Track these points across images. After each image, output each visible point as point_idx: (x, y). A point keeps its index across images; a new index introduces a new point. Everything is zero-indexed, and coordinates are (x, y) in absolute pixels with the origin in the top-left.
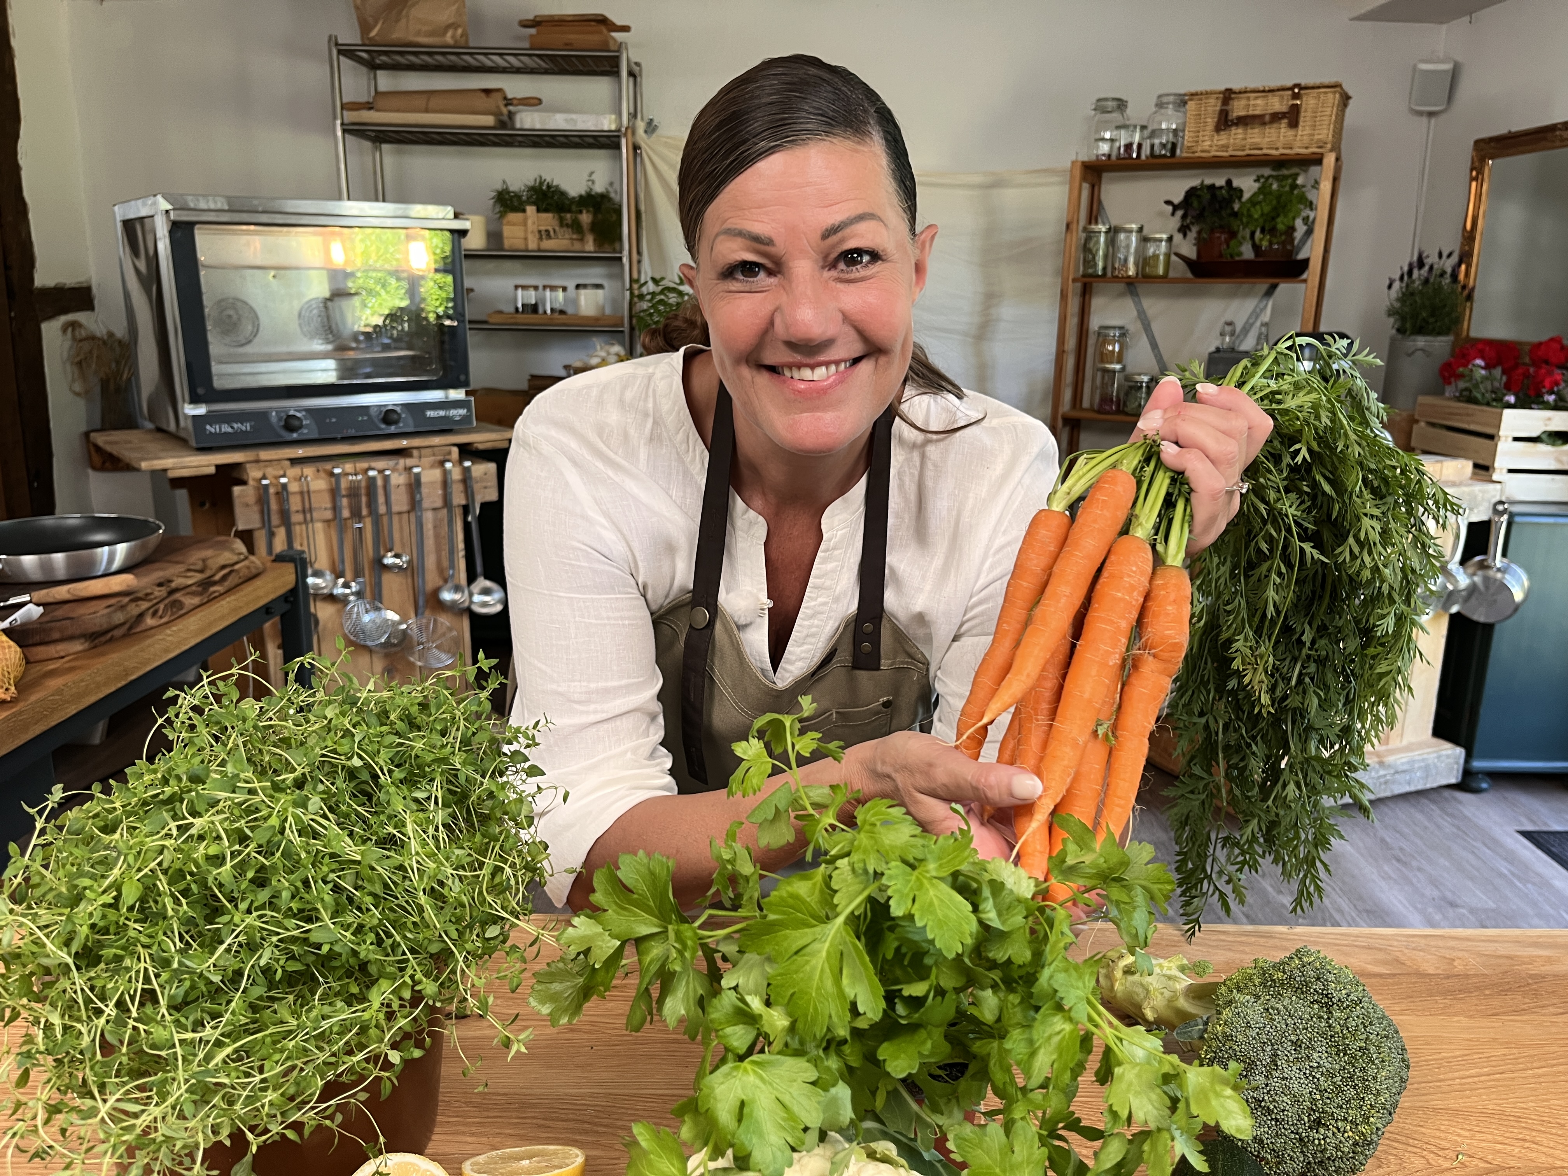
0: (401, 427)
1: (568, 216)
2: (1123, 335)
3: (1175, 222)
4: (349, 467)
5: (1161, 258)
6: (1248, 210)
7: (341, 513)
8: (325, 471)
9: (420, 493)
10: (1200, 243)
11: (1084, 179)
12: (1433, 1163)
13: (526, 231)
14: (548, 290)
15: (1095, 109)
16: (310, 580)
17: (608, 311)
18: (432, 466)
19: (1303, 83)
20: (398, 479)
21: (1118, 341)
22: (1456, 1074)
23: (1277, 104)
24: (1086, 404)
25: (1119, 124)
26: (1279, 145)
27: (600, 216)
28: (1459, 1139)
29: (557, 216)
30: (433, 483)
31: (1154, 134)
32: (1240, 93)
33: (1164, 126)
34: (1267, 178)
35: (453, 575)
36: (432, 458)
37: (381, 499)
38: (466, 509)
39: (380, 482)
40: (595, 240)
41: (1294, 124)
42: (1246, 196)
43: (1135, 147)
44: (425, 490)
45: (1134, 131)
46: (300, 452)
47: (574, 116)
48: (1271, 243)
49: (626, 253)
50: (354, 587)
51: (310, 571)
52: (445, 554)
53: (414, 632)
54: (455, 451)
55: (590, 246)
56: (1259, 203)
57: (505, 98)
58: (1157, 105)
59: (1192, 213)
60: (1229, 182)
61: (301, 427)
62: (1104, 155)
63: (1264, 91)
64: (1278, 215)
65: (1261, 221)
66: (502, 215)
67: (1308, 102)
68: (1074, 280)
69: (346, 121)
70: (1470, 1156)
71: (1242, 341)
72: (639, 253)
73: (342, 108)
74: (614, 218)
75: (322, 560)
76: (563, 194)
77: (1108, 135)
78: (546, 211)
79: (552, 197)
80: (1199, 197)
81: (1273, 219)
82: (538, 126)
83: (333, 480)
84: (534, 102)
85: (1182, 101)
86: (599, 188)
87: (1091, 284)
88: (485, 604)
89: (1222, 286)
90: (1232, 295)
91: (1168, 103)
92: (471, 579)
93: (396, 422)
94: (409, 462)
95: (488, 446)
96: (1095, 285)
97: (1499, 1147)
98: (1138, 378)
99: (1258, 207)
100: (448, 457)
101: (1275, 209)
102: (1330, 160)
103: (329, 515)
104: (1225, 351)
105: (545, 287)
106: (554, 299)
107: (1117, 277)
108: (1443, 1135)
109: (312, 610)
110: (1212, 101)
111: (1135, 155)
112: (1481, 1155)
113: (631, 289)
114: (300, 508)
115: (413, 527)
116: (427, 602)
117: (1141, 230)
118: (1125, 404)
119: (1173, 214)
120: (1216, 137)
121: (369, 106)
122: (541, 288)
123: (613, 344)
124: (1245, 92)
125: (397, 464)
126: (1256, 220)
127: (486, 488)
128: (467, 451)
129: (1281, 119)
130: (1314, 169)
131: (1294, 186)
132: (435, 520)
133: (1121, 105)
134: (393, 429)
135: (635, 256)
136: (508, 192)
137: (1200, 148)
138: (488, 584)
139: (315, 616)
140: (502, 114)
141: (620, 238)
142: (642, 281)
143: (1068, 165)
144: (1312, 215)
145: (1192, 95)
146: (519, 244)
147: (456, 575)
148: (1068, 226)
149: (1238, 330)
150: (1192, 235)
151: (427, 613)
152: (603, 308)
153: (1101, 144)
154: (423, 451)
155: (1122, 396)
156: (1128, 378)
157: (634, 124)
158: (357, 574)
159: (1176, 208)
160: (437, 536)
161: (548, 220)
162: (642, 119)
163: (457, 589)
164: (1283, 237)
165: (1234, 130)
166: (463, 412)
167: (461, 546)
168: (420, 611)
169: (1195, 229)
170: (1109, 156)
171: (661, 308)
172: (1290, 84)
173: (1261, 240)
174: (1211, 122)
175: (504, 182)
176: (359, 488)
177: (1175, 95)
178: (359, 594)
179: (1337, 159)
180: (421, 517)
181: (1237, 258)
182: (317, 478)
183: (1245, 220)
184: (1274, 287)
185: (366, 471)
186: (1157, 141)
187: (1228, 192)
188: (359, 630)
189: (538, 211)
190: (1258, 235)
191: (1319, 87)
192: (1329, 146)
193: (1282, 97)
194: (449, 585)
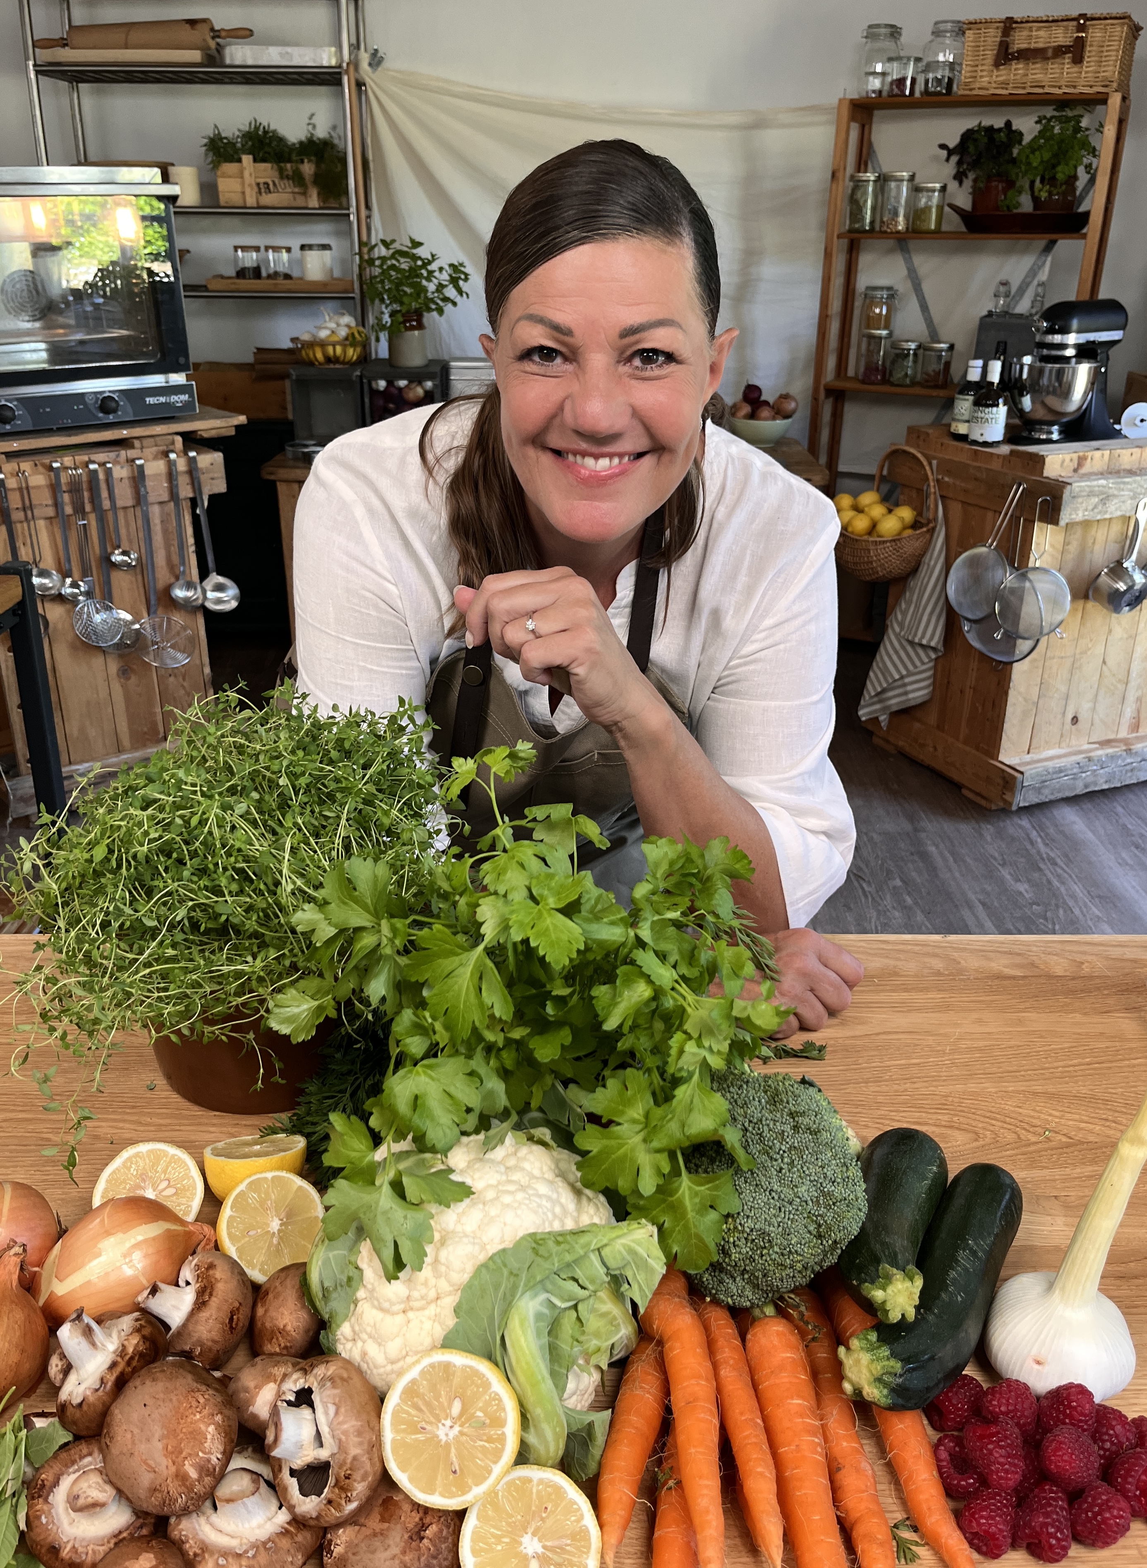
0: (121, 416)
1: (289, 166)
2: (891, 297)
3: (950, 168)
4: (68, 461)
5: (934, 210)
6: (1028, 157)
7: (63, 509)
8: (43, 465)
9: (145, 487)
10: (977, 195)
11: (853, 118)
12: (1023, 1137)
13: (243, 184)
14: (270, 251)
15: (866, 37)
16: (36, 581)
17: (337, 274)
18: (155, 458)
19: (1089, 12)
20: (120, 472)
21: (886, 304)
22: (1060, 1064)
23: (1062, 36)
24: (851, 372)
25: (893, 55)
26: (1063, 83)
27: (323, 166)
28: (1050, 1118)
29: (275, 166)
30: (156, 475)
31: (929, 67)
32: (1022, 22)
33: (941, 58)
34: (1049, 120)
35: (184, 571)
36: (155, 449)
37: (104, 494)
38: (194, 503)
39: (101, 476)
40: (319, 194)
41: (1078, 60)
42: (1027, 139)
43: (908, 83)
44: (149, 483)
45: (906, 65)
46: (15, 445)
47: (289, 49)
48: (1050, 194)
49: (353, 209)
50: (83, 587)
51: (35, 572)
52: (174, 549)
53: (148, 631)
54: (179, 439)
55: (314, 201)
56: (1040, 148)
57: (212, 30)
58: (933, 33)
59: (968, 159)
60: (1008, 124)
61: (14, 418)
62: (874, 91)
63: (1047, 21)
64: (1059, 163)
65: (1041, 168)
66: (215, 165)
67: (1095, 35)
68: (839, 237)
69: (38, 63)
70: (1056, 1132)
71: (1017, 302)
72: (368, 207)
73: (34, 46)
74: (339, 168)
75: (48, 561)
76: (281, 140)
77: (879, 68)
78: (264, 160)
79: (269, 144)
80: (975, 140)
81: (1054, 167)
82: (250, 62)
83: (52, 474)
84: (244, 34)
85: (961, 29)
86: (321, 133)
87: (859, 240)
88: (219, 601)
89: (998, 242)
90: (1009, 251)
91: (946, 31)
92: (204, 575)
93: (115, 411)
94: (131, 453)
95: (213, 434)
96: (862, 241)
97: (1083, 1125)
98: (905, 345)
99: (1037, 153)
100: (171, 447)
101: (1055, 156)
102: (1115, 100)
103: (51, 512)
104: (998, 315)
105: (267, 248)
106: (278, 261)
107: (886, 232)
108: (1036, 1114)
109: (40, 611)
110: (992, 31)
111: (907, 93)
112: (1065, 1131)
113: (360, 253)
114: (20, 506)
115: (140, 522)
116: (159, 600)
117: (912, 178)
118: (891, 374)
119: (947, 160)
120: (995, 73)
121: (63, 43)
122: (262, 249)
123: (343, 314)
124: (1027, 22)
125: (118, 456)
126: (1036, 168)
127: (213, 479)
128: (191, 440)
129: (1065, 53)
130: (1100, 108)
131: (1078, 129)
132: (162, 513)
133: (894, 32)
134: (111, 418)
135: (363, 212)
136: (221, 139)
137: (978, 85)
138: (221, 579)
139: (44, 618)
140: (209, 48)
141: (346, 192)
142: (373, 242)
143: (835, 102)
144: (1095, 161)
145: (971, 23)
146: (237, 200)
147: (187, 572)
148: (834, 175)
149: (1013, 291)
150: (968, 183)
151: (160, 611)
152: (331, 270)
153: (871, 78)
154: (146, 442)
155: (888, 364)
156: (894, 346)
157: (357, 56)
158: (85, 573)
159: (951, 152)
160: (165, 531)
161: (266, 171)
162: (366, 50)
163: (189, 585)
164: (1064, 187)
165: (1014, 65)
166: (185, 397)
167: (191, 540)
168: (152, 610)
169: (971, 176)
170: (880, 92)
171: (393, 273)
172: (1075, 14)
173: (1040, 190)
174: (990, 54)
175: (216, 126)
176: (80, 483)
177: (953, 22)
178: (89, 594)
179: (1124, 99)
180: (147, 511)
181: (1015, 211)
182: (35, 473)
183: (1023, 168)
184: (1053, 242)
185: (86, 465)
186: (931, 76)
187: (1008, 136)
188: (91, 630)
189: (255, 161)
190: (1038, 184)
191: (1106, 19)
192: (1115, 85)
193: (1066, 28)
194: (181, 582)
